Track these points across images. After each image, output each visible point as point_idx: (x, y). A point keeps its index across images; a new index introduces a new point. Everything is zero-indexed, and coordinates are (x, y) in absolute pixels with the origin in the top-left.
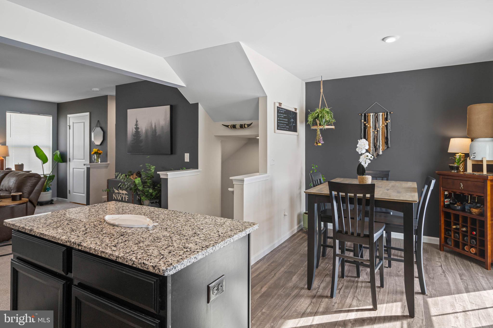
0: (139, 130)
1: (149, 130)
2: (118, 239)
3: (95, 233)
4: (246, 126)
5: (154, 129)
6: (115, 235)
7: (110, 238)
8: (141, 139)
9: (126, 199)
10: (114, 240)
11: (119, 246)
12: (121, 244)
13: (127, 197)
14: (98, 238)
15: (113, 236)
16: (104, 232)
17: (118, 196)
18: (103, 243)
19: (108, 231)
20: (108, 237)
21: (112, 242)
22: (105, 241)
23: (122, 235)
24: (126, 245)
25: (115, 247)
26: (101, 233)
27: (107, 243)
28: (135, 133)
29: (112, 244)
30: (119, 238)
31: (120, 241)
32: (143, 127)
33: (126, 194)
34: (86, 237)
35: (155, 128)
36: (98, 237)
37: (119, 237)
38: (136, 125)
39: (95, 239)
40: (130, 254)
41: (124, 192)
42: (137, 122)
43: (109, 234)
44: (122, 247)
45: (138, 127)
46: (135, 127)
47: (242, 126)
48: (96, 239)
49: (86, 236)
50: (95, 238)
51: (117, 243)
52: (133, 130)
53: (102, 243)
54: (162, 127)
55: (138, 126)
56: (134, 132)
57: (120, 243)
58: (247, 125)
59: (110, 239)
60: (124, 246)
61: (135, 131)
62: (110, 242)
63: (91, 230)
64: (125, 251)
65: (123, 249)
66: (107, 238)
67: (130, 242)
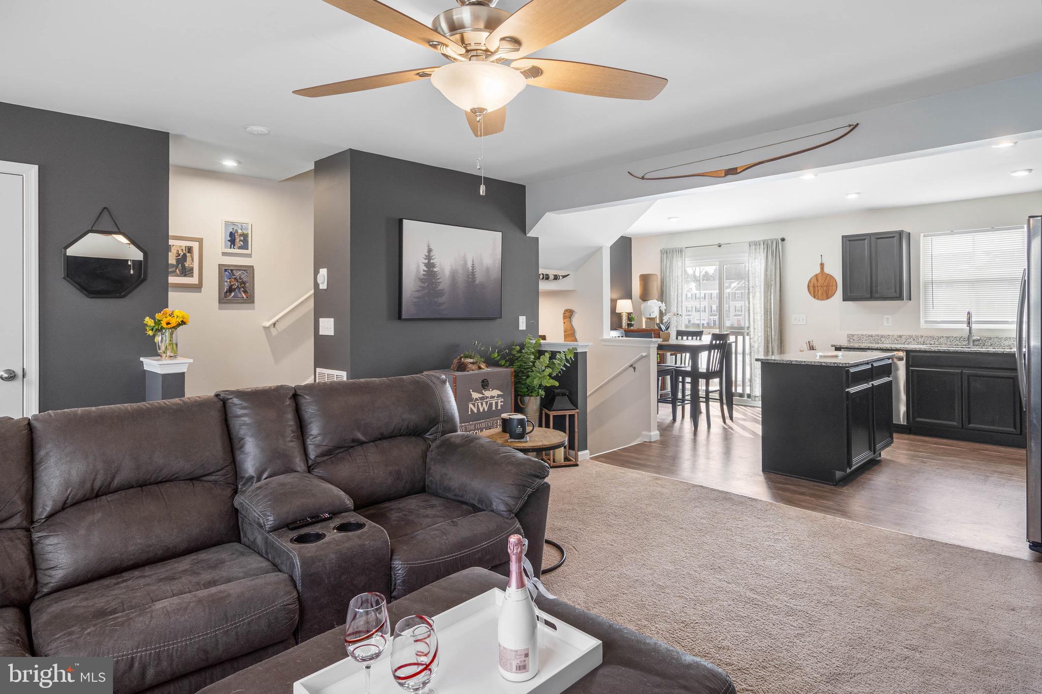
0: (435, 270)
1: (460, 271)
4: (561, 278)
5: (472, 271)
8: (440, 287)
9: (500, 404)
13: (501, 402)
17: (482, 404)
28: (424, 275)
32: (446, 264)
33: (499, 396)
35: (473, 270)
38: (429, 257)
41: (496, 393)
42: (430, 251)
45: (433, 263)
46: (426, 261)
47: (556, 278)
52: (418, 267)
54: (488, 270)
55: (432, 261)
56: (422, 272)
58: (562, 276)
61: (424, 271)
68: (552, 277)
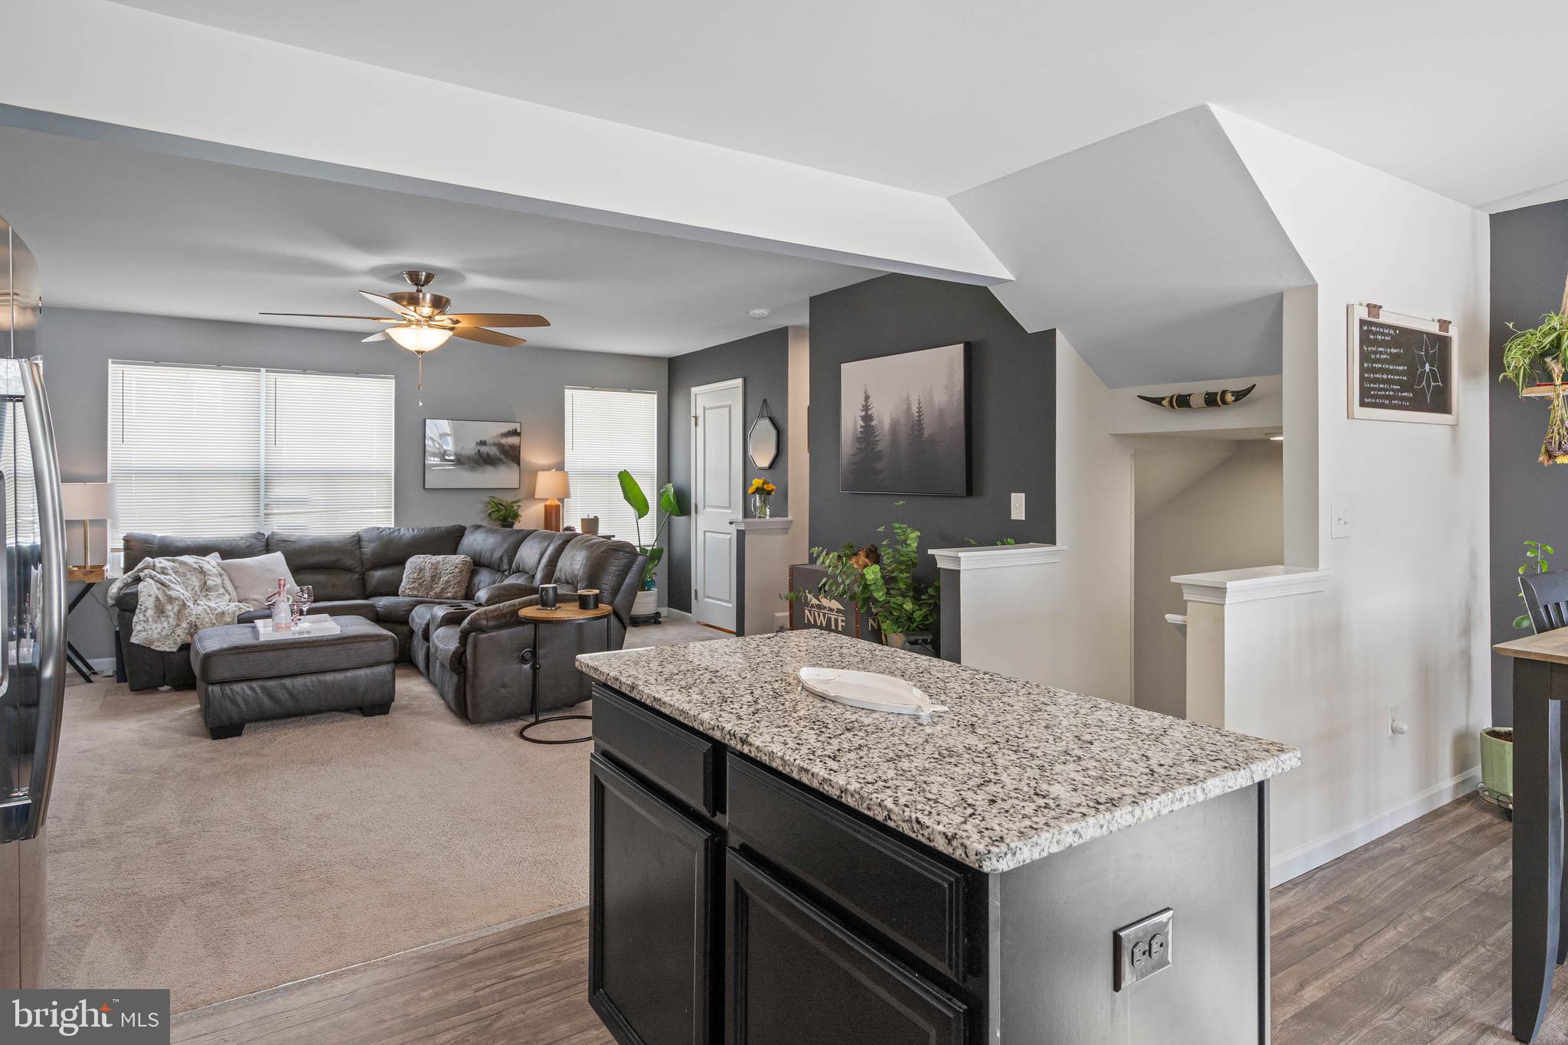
0: (873, 423)
1: (903, 421)
2: (840, 740)
3: (780, 713)
4: (1229, 398)
5: (918, 419)
6: (830, 726)
7: (818, 732)
8: (879, 448)
9: (840, 624)
10: (830, 741)
11: (843, 759)
12: (849, 756)
13: (842, 621)
14: (789, 728)
15: (826, 727)
16: (801, 714)
17: (819, 616)
18: (802, 744)
19: (810, 712)
20: (813, 729)
21: (826, 744)
22: (806, 740)
23: (848, 730)
24: (863, 760)
25: (833, 760)
26: (795, 715)
27: (811, 747)
28: (861, 432)
29: (825, 750)
30: (840, 735)
31: (846, 745)
32: (885, 415)
33: (839, 611)
34: (758, 721)
35: (919, 416)
36: (786, 726)
37: (842, 734)
38: (866, 408)
39: (782, 730)
40: (876, 786)
41: (835, 605)
42: (867, 398)
43: (814, 722)
44: (852, 763)
45: (871, 415)
46: (863, 413)
47: (1212, 400)
48: (784, 731)
49: (758, 719)
50: (779, 727)
51: (839, 750)
52: (855, 422)
53: (799, 744)
54: (941, 411)
55: (869, 412)
56: (860, 429)
57: (845, 750)
58: (1234, 393)
59: (819, 735)
60: (859, 762)
61: (862, 427)
62: (819, 744)
63: (769, 704)
64: (862, 776)
65: (857, 770)
66: (811, 732)
67: (872, 751)
68: (1197, 401)
